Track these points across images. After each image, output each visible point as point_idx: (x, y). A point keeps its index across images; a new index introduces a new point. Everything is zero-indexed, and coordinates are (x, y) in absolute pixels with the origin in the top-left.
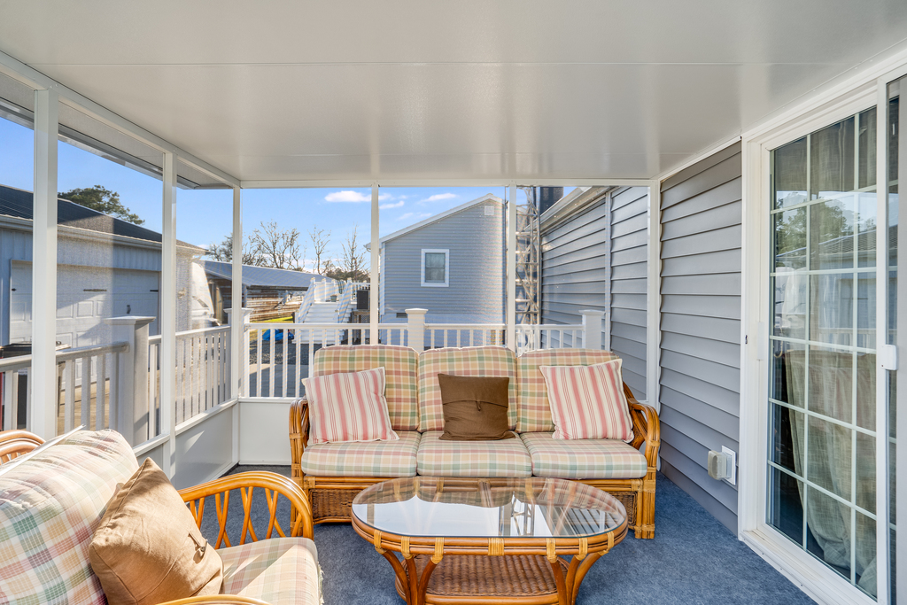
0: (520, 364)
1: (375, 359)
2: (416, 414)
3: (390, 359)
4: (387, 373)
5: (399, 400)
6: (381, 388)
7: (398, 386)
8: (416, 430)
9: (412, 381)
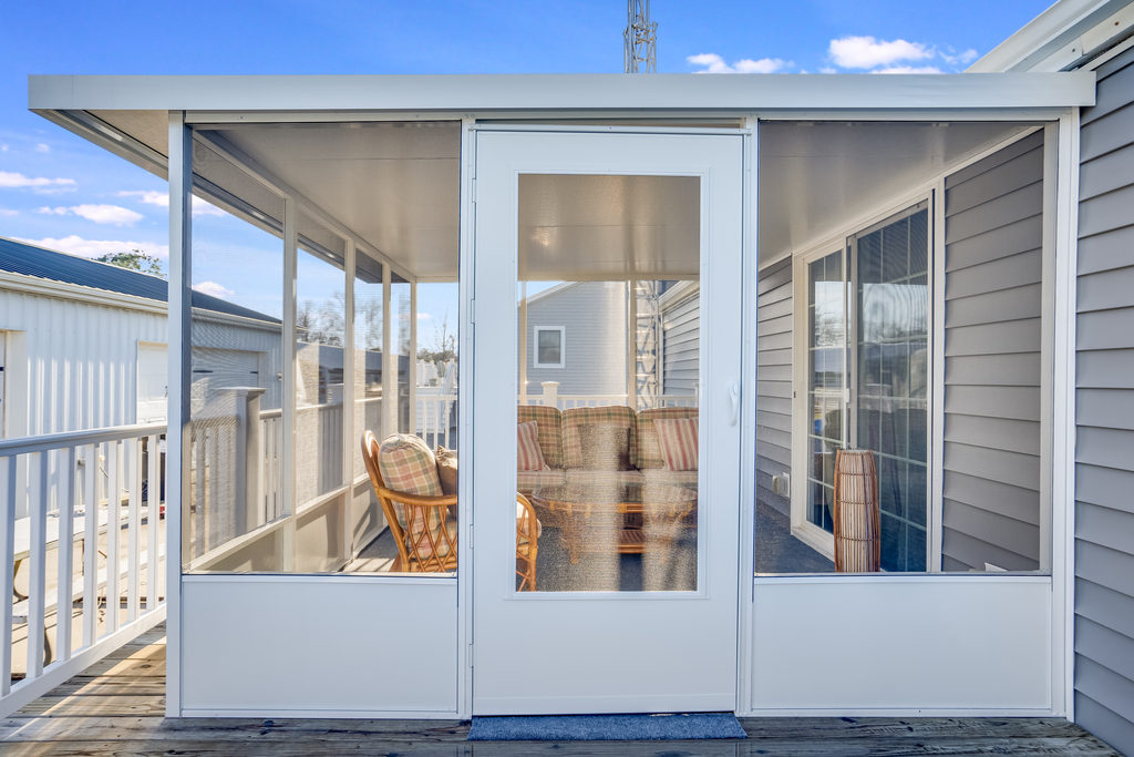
0: (639, 418)
1: (529, 415)
2: (561, 455)
3: (540, 415)
4: (539, 425)
5: (548, 445)
6: (536, 435)
7: (547, 435)
8: (560, 467)
9: (557, 431)
